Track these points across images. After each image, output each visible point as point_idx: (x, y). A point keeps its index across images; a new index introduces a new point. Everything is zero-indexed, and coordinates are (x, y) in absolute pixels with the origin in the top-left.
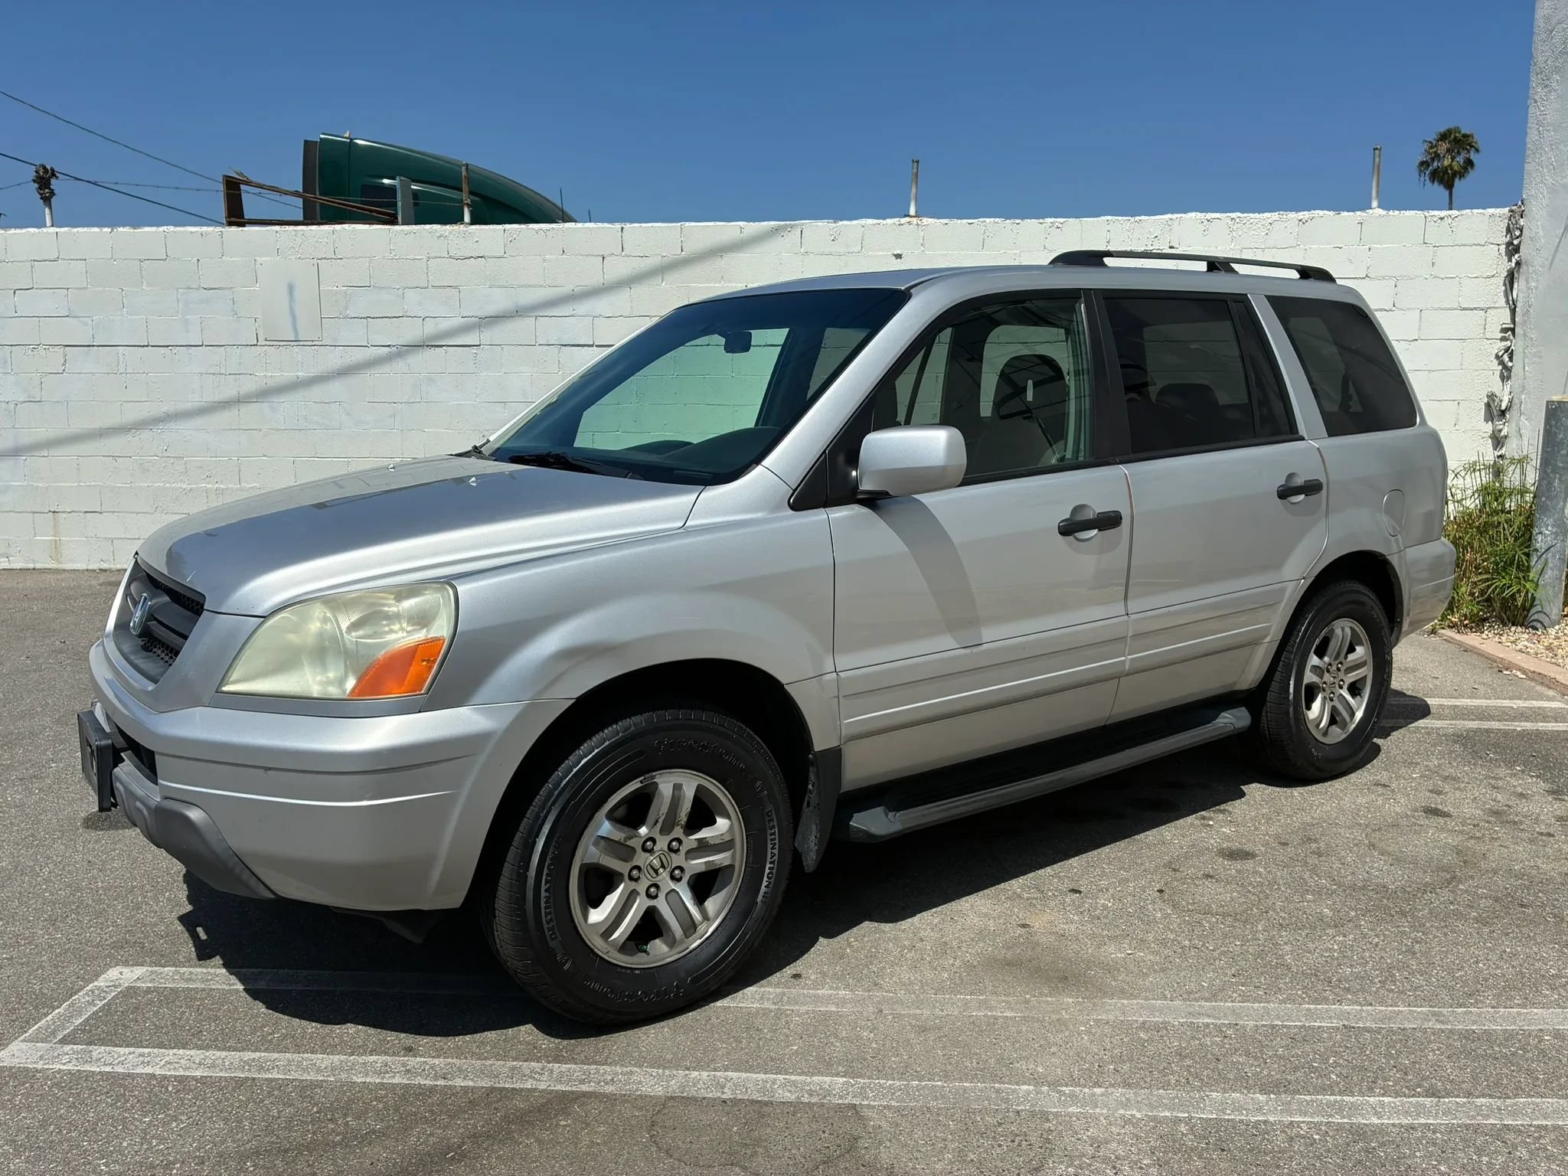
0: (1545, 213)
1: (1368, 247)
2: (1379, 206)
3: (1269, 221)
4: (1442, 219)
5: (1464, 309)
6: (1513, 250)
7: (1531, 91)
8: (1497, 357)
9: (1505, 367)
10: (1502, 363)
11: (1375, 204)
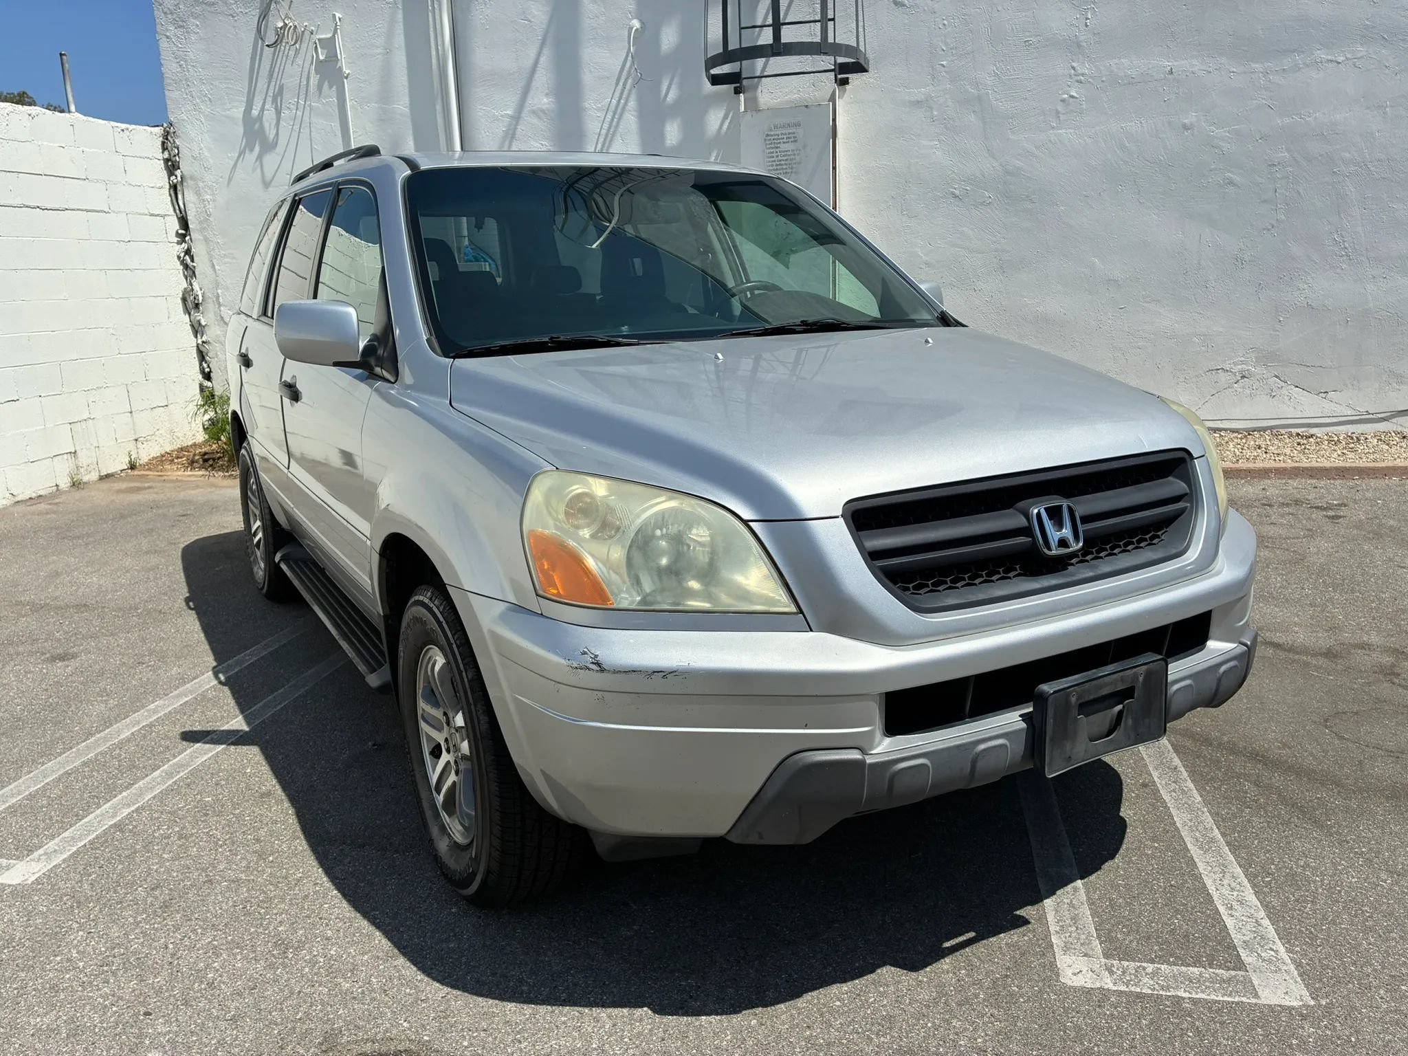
0: (208, 138)
1: (81, 149)
2: (77, 111)
3: (7, 111)
4: (123, 130)
5: (152, 215)
6: (171, 166)
7: (159, 27)
8: (179, 257)
9: (186, 267)
10: (183, 263)
11: (73, 108)
